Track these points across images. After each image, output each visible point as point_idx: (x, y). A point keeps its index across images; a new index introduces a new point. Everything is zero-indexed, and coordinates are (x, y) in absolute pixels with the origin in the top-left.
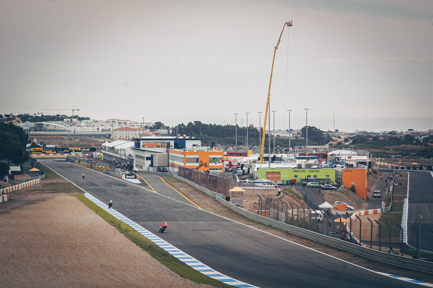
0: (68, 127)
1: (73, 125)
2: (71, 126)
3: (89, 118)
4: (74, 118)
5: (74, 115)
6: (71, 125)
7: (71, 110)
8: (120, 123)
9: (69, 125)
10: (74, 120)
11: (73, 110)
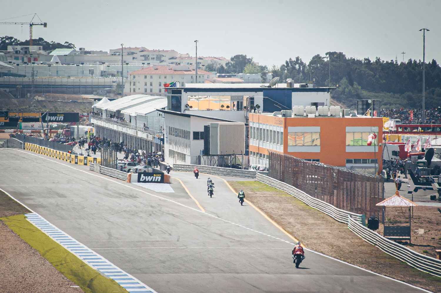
0: (18, 65)
1: (29, 61)
2: (25, 63)
3: (70, 44)
4: (34, 45)
5: (33, 38)
6: (26, 60)
7: (26, 23)
8: (146, 57)
9: (19, 62)
10: (33, 49)
11: (31, 25)
